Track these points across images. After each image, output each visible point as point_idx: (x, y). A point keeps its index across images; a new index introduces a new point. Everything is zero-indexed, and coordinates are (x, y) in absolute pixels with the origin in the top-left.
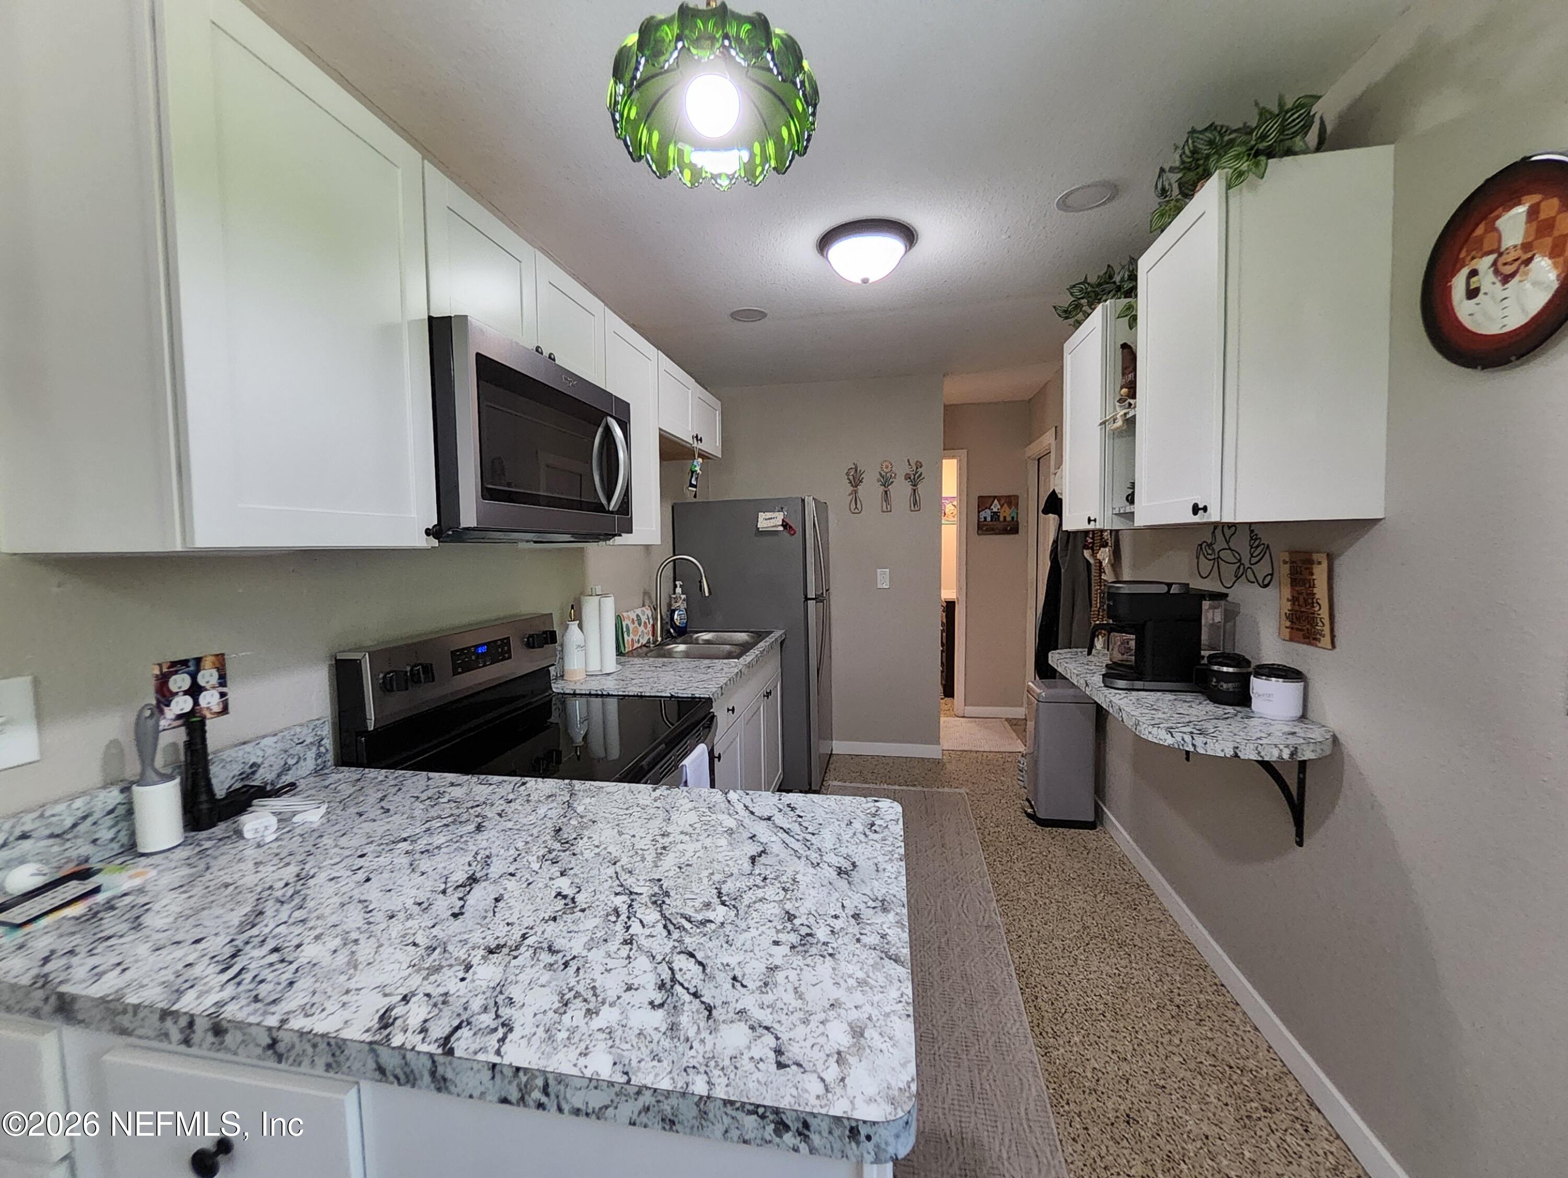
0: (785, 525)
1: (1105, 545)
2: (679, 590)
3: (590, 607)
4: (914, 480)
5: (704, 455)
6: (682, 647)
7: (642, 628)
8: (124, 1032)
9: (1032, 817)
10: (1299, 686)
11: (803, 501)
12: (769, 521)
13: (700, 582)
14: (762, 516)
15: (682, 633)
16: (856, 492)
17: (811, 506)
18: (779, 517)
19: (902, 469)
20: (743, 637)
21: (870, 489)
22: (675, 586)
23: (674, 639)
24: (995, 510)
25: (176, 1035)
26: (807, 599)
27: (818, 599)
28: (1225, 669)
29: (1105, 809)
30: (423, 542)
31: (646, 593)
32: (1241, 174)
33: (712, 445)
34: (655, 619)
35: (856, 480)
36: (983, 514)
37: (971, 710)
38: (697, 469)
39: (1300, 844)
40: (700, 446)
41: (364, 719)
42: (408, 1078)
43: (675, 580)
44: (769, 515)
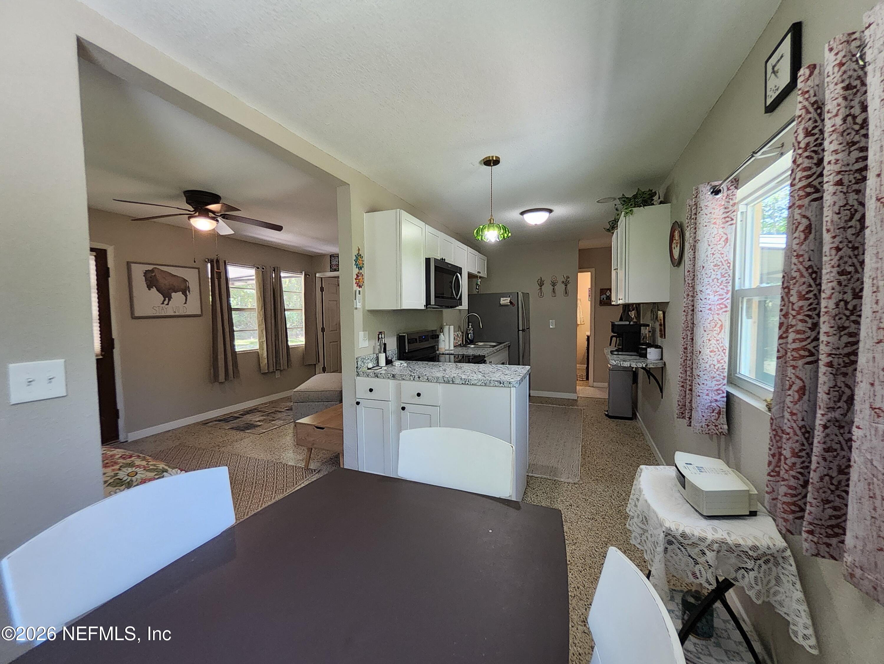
0: (511, 302)
1: (633, 310)
2: (470, 326)
3: (446, 329)
4: (566, 283)
5: (480, 277)
6: (473, 346)
7: (459, 339)
8: (404, 379)
9: (606, 415)
10: (660, 350)
11: (518, 293)
12: (505, 301)
13: (479, 323)
14: (502, 299)
15: (472, 342)
16: (541, 289)
17: (520, 295)
18: (509, 299)
19: (561, 279)
20: (494, 344)
21: (547, 288)
22: (469, 325)
23: (469, 344)
24: (608, 295)
25: (412, 379)
26: (519, 330)
27: (523, 330)
28: (643, 347)
29: (638, 414)
30: (423, 308)
31: (459, 327)
32: (627, 213)
33: (484, 274)
34: (463, 336)
35: (541, 284)
36: (602, 297)
37: (595, 384)
38: (479, 283)
39: (662, 398)
40: (480, 275)
41: (405, 349)
42: (448, 382)
43: (469, 323)
44: (505, 299)
